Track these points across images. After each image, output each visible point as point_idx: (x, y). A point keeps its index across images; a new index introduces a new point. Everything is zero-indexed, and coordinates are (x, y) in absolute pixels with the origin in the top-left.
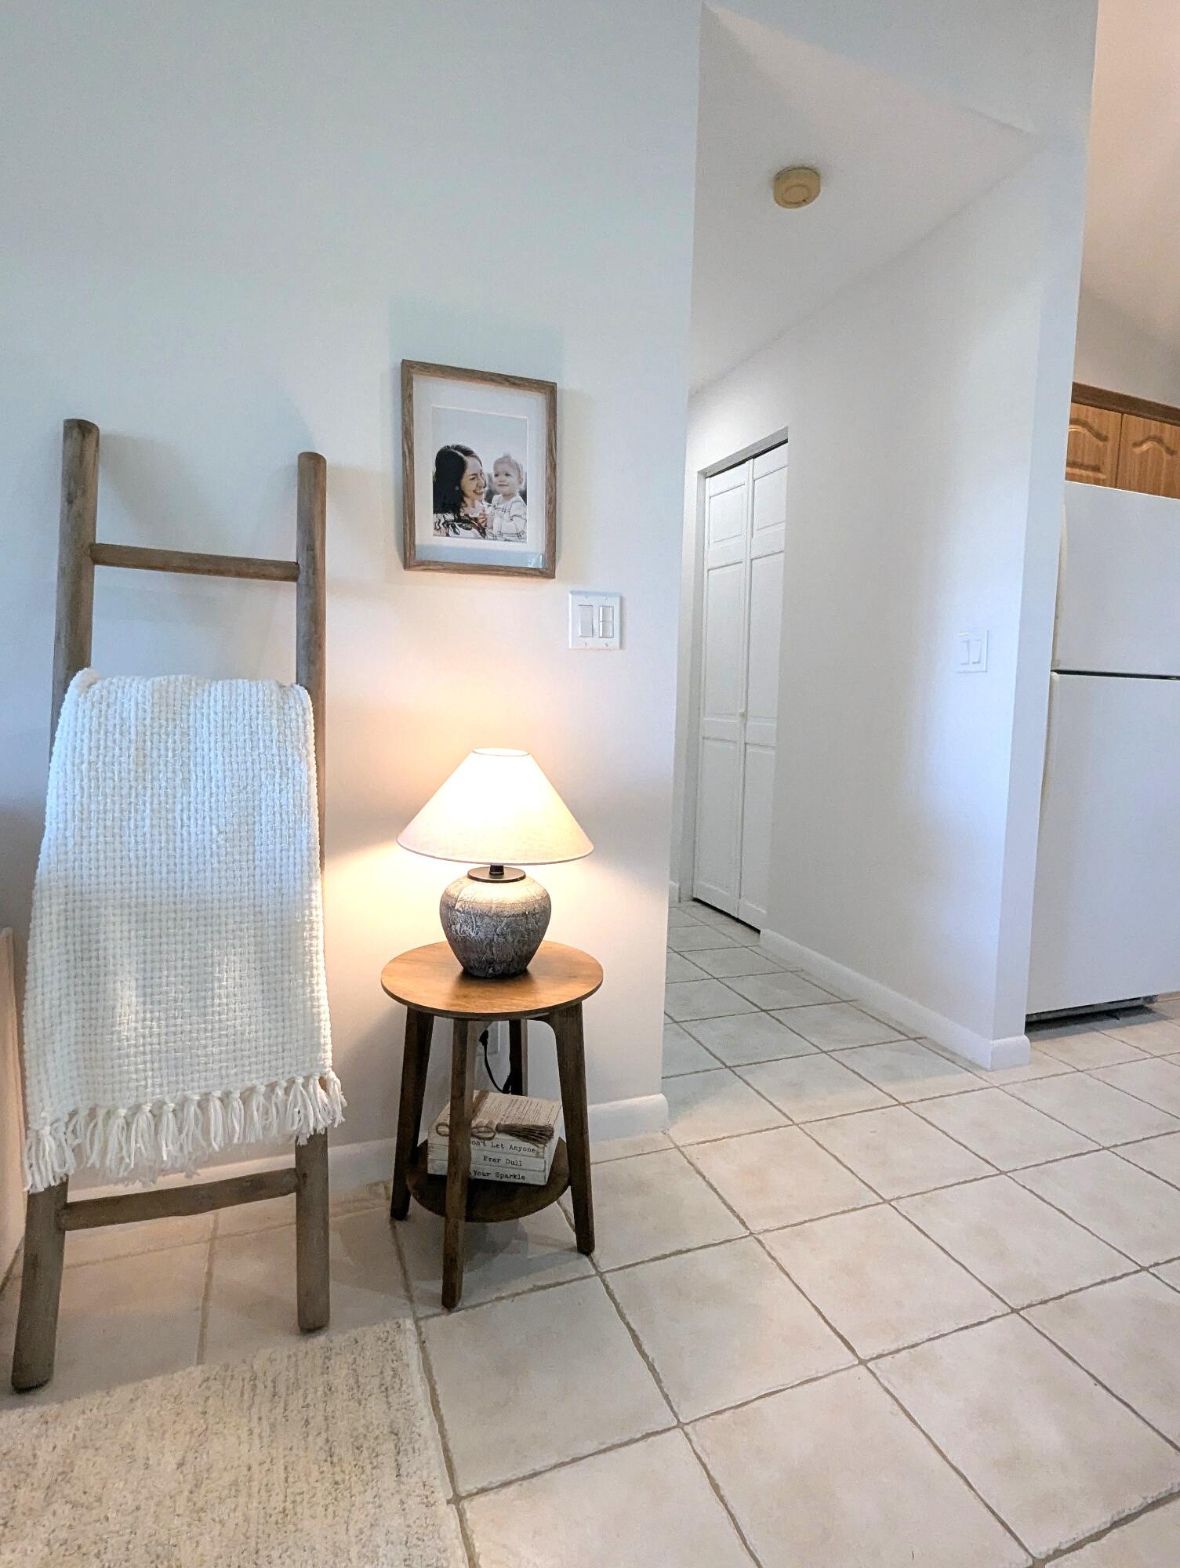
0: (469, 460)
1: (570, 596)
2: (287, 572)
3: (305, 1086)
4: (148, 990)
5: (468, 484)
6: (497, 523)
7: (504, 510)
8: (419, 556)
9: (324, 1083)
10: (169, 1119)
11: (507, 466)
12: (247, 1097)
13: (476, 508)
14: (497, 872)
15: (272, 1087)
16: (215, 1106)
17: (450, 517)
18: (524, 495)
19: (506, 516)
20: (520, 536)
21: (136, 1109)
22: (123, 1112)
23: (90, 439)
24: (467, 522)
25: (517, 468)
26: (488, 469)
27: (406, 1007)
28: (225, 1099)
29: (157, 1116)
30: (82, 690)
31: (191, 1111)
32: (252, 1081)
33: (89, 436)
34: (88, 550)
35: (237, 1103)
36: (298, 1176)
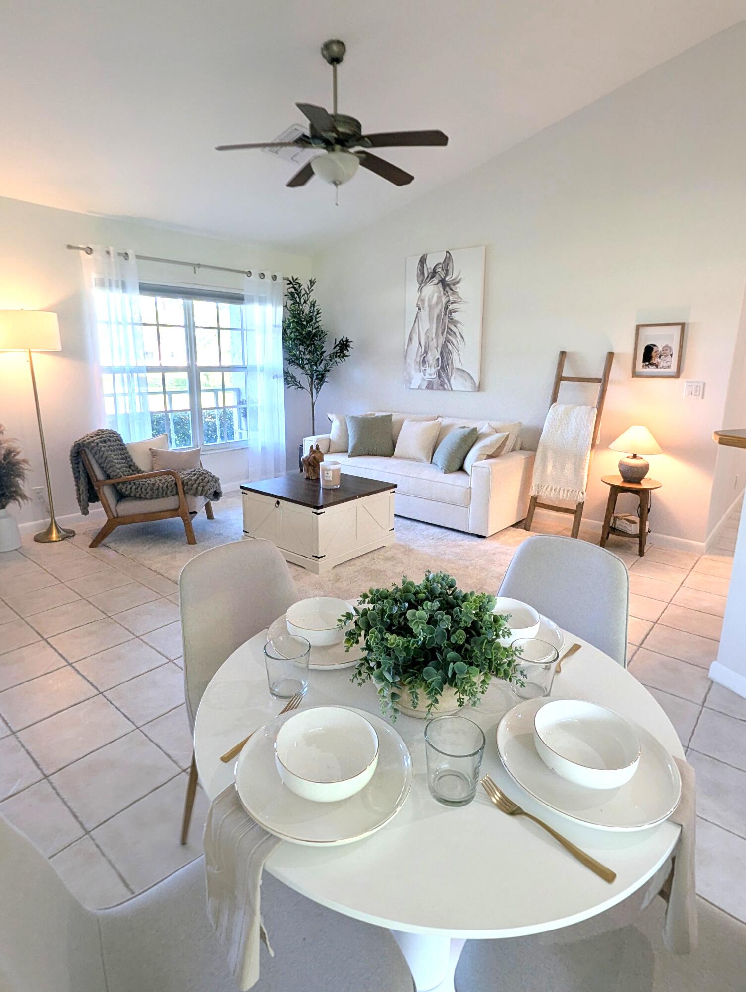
0: (655, 348)
1: (685, 383)
2: (599, 381)
3: (579, 492)
4: (554, 466)
5: (653, 354)
6: (662, 364)
7: (664, 360)
8: (637, 374)
9: (583, 493)
10: (553, 490)
11: (667, 348)
12: (568, 491)
13: (655, 360)
14: (635, 456)
15: (573, 491)
16: (561, 491)
17: (647, 363)
18: (671, 355)
19: (665, 361)
20: (669, 367)
21: (548, 487)
22: (546, 486)
23: (564, 355)
24: (653, 364)
25: (670, 348)
26: (660, 349)
27: (610, 486)
28: (564, 491)
29: (551, 489)
30: (553, 407)
31: (557, 490)
32: (569, 488)
33: (563, 353)
34: (560, 379)
35: (565, 492)
36: (576, 511)
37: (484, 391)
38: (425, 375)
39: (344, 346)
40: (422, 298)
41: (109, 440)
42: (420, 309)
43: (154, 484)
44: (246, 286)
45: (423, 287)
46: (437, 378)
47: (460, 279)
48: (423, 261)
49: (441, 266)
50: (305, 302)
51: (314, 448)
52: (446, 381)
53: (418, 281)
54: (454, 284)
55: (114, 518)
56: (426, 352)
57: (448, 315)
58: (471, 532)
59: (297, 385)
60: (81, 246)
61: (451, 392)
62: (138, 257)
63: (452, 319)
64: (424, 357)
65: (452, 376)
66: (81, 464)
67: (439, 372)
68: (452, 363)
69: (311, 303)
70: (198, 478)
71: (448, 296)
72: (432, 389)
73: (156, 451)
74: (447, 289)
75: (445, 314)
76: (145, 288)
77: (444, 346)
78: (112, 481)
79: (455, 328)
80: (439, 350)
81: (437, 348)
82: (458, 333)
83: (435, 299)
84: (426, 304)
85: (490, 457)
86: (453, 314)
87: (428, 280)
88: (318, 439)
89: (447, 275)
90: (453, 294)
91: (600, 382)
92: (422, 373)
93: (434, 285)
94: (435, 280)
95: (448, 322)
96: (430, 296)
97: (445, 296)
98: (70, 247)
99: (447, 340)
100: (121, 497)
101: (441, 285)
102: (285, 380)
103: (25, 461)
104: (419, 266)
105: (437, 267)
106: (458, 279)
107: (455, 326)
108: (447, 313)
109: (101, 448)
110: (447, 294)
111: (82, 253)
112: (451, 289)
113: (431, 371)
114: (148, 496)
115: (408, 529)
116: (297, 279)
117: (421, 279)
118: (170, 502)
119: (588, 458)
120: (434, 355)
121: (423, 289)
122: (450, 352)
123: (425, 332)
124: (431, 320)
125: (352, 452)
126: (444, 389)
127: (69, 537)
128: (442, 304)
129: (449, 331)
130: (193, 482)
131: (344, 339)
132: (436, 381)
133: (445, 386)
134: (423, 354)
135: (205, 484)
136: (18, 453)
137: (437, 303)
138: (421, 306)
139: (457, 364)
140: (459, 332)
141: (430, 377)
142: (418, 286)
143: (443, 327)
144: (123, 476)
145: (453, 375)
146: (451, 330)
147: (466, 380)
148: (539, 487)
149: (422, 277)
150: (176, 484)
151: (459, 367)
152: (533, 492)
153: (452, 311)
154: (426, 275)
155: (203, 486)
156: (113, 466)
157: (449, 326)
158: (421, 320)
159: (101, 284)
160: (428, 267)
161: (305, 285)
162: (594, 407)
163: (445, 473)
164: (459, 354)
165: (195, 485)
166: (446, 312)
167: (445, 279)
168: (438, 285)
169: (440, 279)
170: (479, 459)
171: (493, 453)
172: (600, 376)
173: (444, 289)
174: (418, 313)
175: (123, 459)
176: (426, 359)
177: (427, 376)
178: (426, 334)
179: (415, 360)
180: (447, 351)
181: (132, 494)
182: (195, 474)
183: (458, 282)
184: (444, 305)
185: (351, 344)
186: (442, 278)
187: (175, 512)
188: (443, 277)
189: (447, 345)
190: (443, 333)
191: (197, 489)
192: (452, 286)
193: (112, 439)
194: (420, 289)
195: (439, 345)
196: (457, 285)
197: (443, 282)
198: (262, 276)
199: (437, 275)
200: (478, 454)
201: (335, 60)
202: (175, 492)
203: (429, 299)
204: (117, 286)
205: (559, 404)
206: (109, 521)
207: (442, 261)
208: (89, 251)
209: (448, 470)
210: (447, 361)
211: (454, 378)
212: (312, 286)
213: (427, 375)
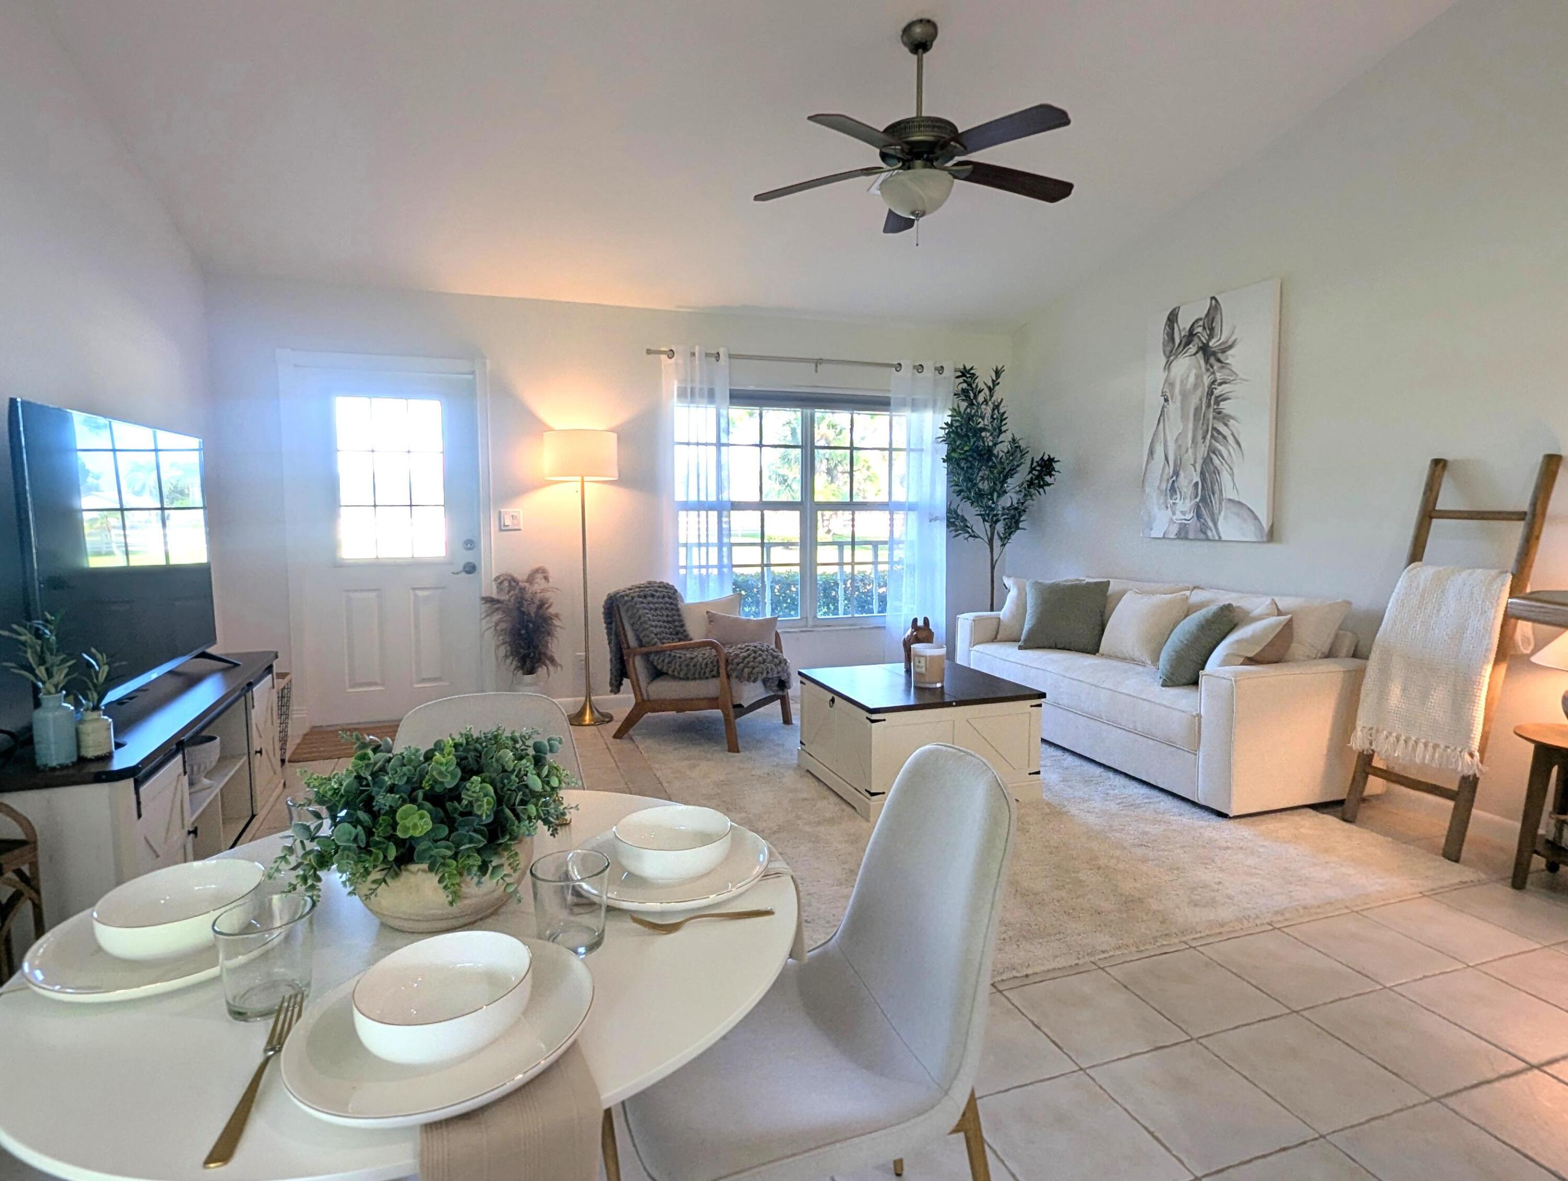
2: (1520, 516)
3: (1461, 753)
4: (1404, 692)
9: (1471, 756)
10: (1401, 742)
12: (1436, 746)
15: (1446, 747)
16: (1421, 745)
21: (1390, 734)
22: (1385, 733)
23: (1441, 466)
27: (1532, 746)
28: (1424, 746)
29: (1398, 739)
30: (1409, 571)
31: (1411, 743)
32: (1439, 742)
33: (1439, 465)
34: (1429, 513)
35: (1430, 748)
36: (1457, 793)
37: (1280, 541)
38: (1174, 514)
39: (1046, 466)
40: (1170, 381)
41: (653, 596)
42: (1166, 400)
43: (692, 659)
44: (895, 384)
45: (1171, 362)
46: (1195, 517)
47: (1235, 341)
48: (1172, 319)
49: (1201, 323)
50: (986, 401)
51: (920, 623)
52: (1211, 524)
53: (1164, 353)
54: (1224, 351)
55: (643, 700)
56: (1176, 473)
57: (1213, 406)
58: (1203, 802)
59: (968, 532)
60: (663, 349)
61: (1219, 544)
62: (731, 356)
63: (1220, 413)
64: (1174, 481)
65: (1220, 513)
66: (614, 624)
67: (1198, 507)
68: (1221, 491)
69: (993, 403)
70: (749, 655)
71: (1213, 373)
72: (1186, 538)
73: (714, 615)
74: (1212, 360)
75: (1209, 406)
76: (739, 397)
77: (1207, 461)
78: (645, 650)
79: (1225, 428)
80: (1199, 470)
81: (1194, 465)
82: (1231, 437)
83: (1192, 379)
84: (1177, 390)
85: (1251, 661)
86: (1222, 403)
87: (1181, 348)
88: (976, 617)
89: (1211, 336)
90: (1223, 367)
91: (1523, 519)
92: (1169, 509)
93: (1191, 356)
94: (1193, 348)
95: (1214, 418)
96: (1182, 376)
97: (1209, 374)
98: (649, 352)
99: (1213, 450)
100: (657, 674)
101: (1202, 356)
102: (950, 524)
103: (557, 616)
104: (1167, 328)
105: (1196, 325)
106: (1230, 343)
107: (1226, 425)
108: (1212, 402)
109: (636, 604)
110: (1212, 370)
111: (664, 357)
112: (1219, 361)
113: (1185, 507)
114: (682, 675)
115: (1087, 781)
116: (972, 369)
117: (1169, 349)
118: (710, 688)
119: (1486, 681)
120: (1190, 477)
121: (1172, 364)
122: (1217, 471)
123: (1175, 437)
124: (1184, 417)
125: (1025, 641)
126: (1208, 539)
127: (603, 721)
128: (1204, 389)
129: (1216, 434)
130: (741, 661)
131: (1046, 458)
132: (1193, 524)
133: (1209, 533)
134: (1172, 477)
135: (757, 664)
136: (550, 606)
137: (1196, 386)
138: (1168, 394)
139: (1229, 493)
140: (1233, 434)
141: (1183, 517)
142: (1164, 360)
143: (1205, 427)
144: (659, 644)
145: (1222, 514)
146: (1219, 432)
147: (1245, 520)
148: (1372, 732)
149: (1171, 344)
150: (718, 662)
151: (1231, 497)
152: (1358, 742)
153: (1219, 399)
154: (1177, 341)
155: (753, 668)
156: (647, 629)
157: (1215, 426)
158: (1168, 418)
159: (682, 394)
160: (1181, 328)
161: (984, 378)
162: (1507, 572)
163: (1163, 685)
164: (1232, 475)
165: (741, 665)
166: (1210, 400)
167: (1208, 343)
168: (1198, 355)
169: (1201, 345)
170: (1226, 662)
171: (1258, 654)
172: (1525, 506)
173: (1207, 361)
174: (1163, 407)
175: (668, 622)
176: (1176, 485)
177: (1179, 516)
178: (1177, 440)
179: (1159, 488)
180: (1212, 468)
181: (670, 672)
182: (748, 650)
183: (1231, 347)
184: (1206, 390)
185: (1056, 466)
186: (1203, 342)
187: (713, 702)
188: (1205, 342)
189: (1211, 459)
190: (1204, 438)
191: (743, 670)
192: (1220, 355)
193: (657, 594)
194: (1168, 366)
195: (1198, 460)
196: (1230, 352)
197: (1205, 349)
198: (919, 369)
199: (1196, 340)
200: (1224, 654)
201: (920, 46)
202: (714, 673)
203: (1182, 381)
204: (702, 396)
205: (1426, 564)
206: (637, 704)
207: (1203, 316)
208: (671, 354)
209: (1169, 682)
210: (1212, 487)
211: (1225, 518)
212: (997, 379)
213: (1178, 512)
